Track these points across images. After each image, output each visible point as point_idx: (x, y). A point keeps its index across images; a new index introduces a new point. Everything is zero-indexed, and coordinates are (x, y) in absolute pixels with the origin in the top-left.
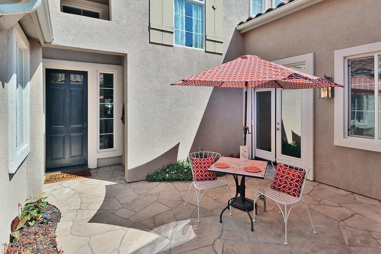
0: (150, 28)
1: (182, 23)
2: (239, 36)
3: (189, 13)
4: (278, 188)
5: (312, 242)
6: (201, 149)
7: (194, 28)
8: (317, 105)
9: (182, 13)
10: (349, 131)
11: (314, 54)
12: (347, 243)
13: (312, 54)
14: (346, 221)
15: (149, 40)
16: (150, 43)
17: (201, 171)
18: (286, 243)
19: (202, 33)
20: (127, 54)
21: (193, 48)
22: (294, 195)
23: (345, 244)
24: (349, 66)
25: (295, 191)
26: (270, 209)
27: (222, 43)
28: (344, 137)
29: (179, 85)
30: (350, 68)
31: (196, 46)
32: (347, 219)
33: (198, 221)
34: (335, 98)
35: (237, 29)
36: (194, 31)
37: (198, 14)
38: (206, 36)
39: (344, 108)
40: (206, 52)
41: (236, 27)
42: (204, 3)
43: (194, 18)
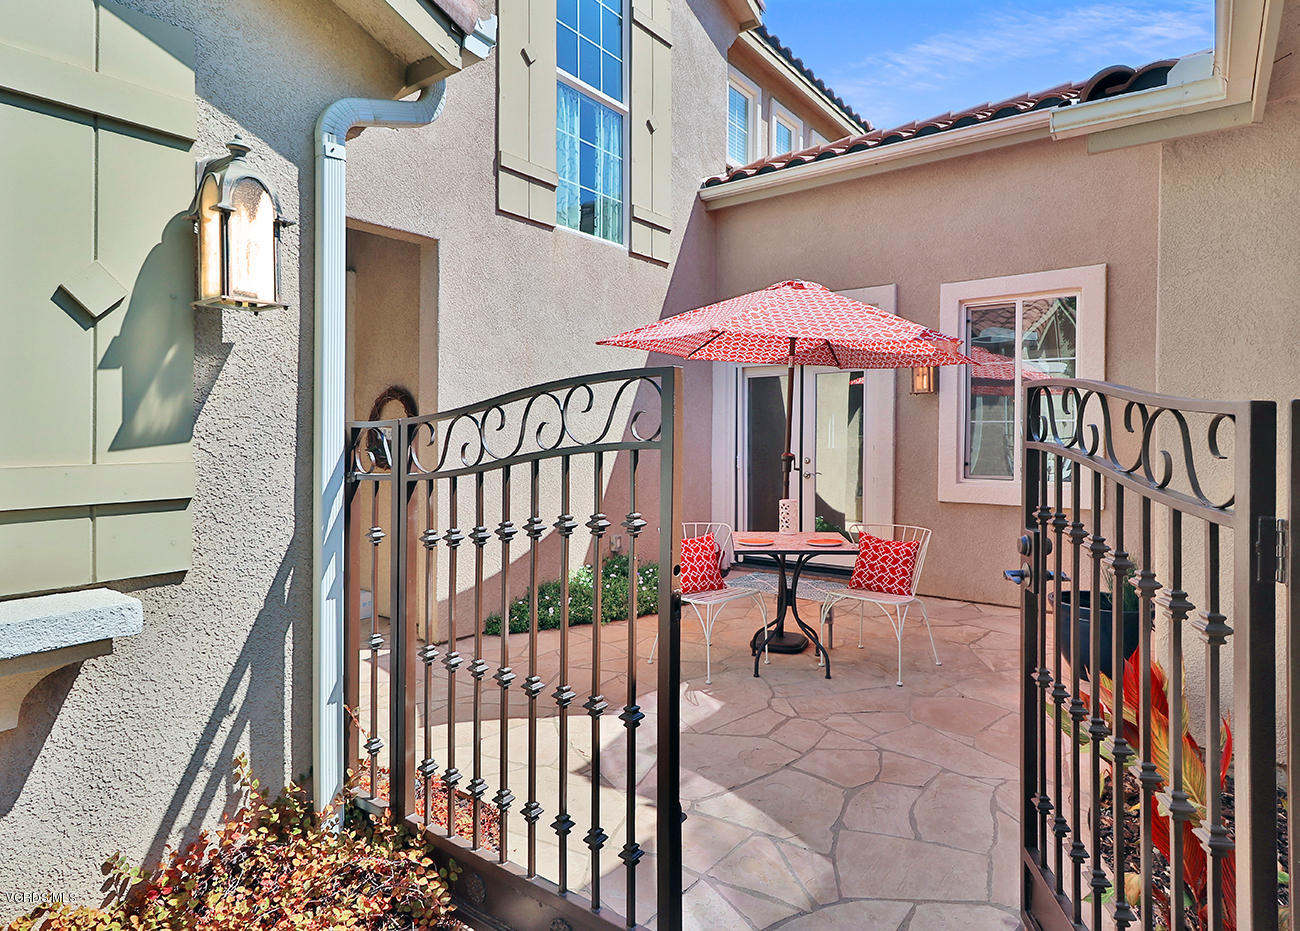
0: (498, 167)
1: (571, 159)
2: (705, 216)
3: (588, 131)
4: (867, 585)
5: (940, 676)
6: (620, 538)
7: (599, 180)
8: (902, 411)
9: (572, 131)
10: (968, 467)
11: (897, 288)
12: (993, 669)
13: (892, 287)
14: (978, 642)
15: (494, 204)
16: (499, 212)
17: (693, 568)
18: (899, 683)
19: (621, 197)
20: (437, 240)
21: (596, 238)
22: (901, 593)
23: (990, 671)
24: (968, 321)
25: (901, 583)
26: (838, 645)
27: (668, 231)
28: (958, 482)
29: (615, 345)
30: (970, 324)
31: (605, 236)
32: (979, 640)
33: (708, 682)
34: (941, 394)
35: (702, 195)
36: (600, 186)
37: (609, 139)
38: (632, 207)
39: (958, 416)
40: (632, 254)
41: (699, 189)
42: (627, 110)
43: (600, 148)
